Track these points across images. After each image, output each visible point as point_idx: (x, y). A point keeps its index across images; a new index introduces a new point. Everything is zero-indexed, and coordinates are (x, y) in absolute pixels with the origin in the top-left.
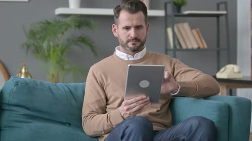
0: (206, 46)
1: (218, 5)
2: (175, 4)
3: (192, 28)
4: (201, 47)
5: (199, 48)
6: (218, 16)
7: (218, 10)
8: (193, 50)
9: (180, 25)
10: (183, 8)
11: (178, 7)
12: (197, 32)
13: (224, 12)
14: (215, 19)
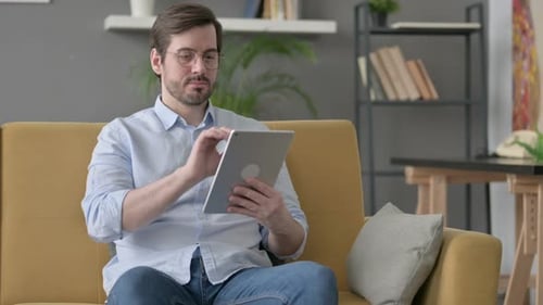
0: (435, 96)
1: (468, 10)
2: (372, 8)
3: (407, 57)
4: (426, 96)
5: (421, 98)
6: (467, 33)
7: (468, 20)
8: (408, 103)
9: (383, 52)
10: (390, 17)
11: (381, 14)
12: (418, 66)
13: (476, 25)
14: (462, 39)
